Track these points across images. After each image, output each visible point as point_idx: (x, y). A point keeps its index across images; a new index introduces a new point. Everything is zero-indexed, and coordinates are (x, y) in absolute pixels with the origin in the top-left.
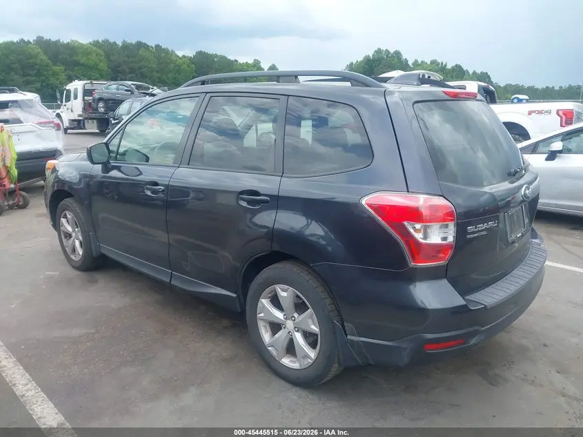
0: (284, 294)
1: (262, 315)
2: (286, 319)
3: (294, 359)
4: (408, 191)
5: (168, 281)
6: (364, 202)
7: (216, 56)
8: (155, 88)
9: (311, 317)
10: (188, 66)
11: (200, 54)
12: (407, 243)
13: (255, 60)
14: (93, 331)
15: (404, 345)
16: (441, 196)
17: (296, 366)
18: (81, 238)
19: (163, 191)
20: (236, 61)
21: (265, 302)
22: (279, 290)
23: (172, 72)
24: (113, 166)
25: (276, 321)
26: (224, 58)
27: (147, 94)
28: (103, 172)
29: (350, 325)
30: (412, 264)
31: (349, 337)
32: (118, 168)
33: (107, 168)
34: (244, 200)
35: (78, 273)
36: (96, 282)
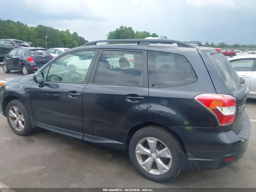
0: (152, 142)
1: (139, 152)
2: (152, 152)
3: (155, 170)
4: (216, 93)
5: (81, 138)
6: (196, 98)
7: (48, 27)
8: (25, 42)
9: (167, 151)
10: (34, 32)
11: (40, 26)
12: (218, 115)
13: (67, 30)
14: (45, 167)
15: (216, 160)
16: (230, 94)
17: (158, 173)
18: (23, 120)
19: (80, 95)
20: (58, 30)
21: (140, 145)
22: (149, 140)
23: (26, 34)
24: (45, 84)
25: (146, 154)
26: (52, 28)
27: (22, 45)
28: (40, 87)
29: (190, 154)
30: (220, 125)
31: (189, 159)
32: (48, 85)
33: (42, 84)
34: (129, 99)
35: (20, 137)
36: (33, 141)
